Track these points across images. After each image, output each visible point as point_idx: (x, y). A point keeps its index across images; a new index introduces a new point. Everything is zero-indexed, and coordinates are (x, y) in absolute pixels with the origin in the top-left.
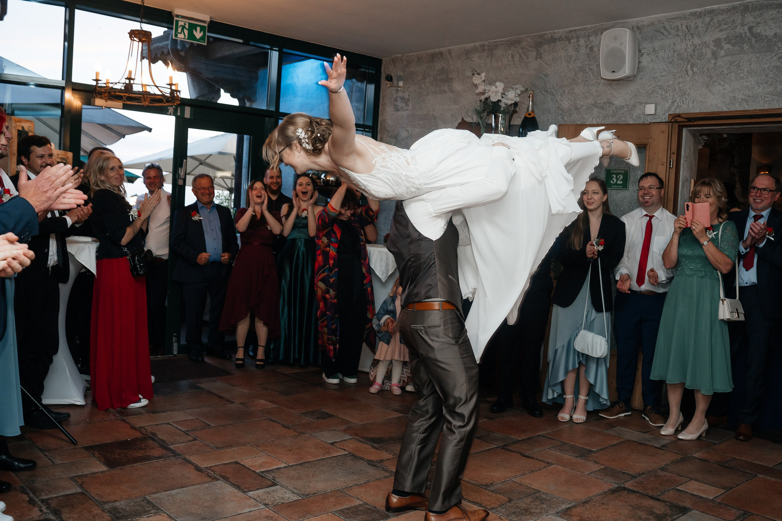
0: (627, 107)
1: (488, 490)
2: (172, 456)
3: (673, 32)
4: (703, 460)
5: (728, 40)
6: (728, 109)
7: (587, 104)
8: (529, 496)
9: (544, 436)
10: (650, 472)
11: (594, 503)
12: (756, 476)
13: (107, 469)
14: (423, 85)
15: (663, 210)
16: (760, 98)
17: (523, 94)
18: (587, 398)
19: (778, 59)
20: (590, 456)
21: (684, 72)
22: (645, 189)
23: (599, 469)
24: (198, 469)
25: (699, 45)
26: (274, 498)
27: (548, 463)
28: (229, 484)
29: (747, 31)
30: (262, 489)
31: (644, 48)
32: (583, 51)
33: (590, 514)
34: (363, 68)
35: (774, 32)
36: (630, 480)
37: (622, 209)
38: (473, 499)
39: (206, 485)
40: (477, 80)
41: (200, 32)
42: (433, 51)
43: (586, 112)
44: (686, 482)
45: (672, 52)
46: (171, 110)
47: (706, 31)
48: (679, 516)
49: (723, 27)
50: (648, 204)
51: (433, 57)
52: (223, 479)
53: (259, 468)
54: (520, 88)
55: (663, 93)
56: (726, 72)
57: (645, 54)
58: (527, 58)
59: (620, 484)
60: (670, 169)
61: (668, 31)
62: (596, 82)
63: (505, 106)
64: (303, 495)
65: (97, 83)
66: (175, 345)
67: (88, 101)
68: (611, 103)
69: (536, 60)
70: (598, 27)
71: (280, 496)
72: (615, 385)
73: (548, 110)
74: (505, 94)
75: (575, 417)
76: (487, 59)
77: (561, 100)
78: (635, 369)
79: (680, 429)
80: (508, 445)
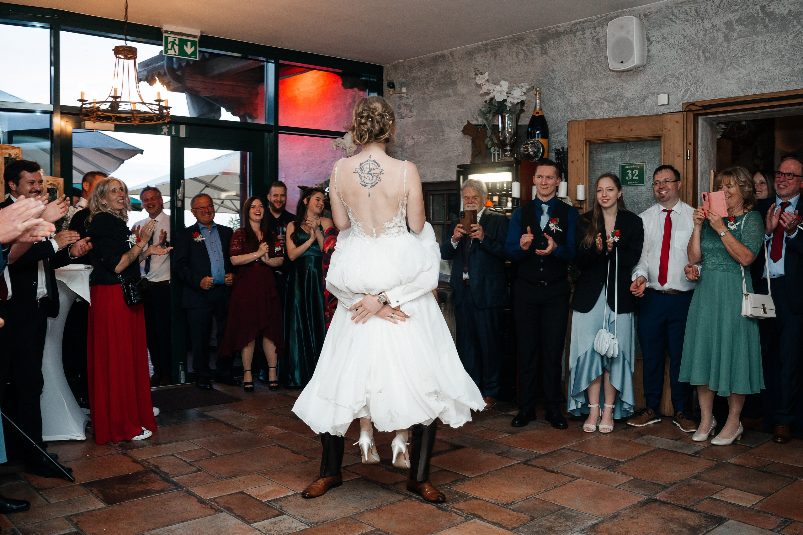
0: (639, 99)
1: (509, 508)
2: (174, 489)
3: (681, 17)
4: (739, 466)
5: (740, 21)
6: (744, 94)
7: (597, 98)
8: (553, 513)
9: (568, 449)
10: (682, 481)
11: (622, 518)
12: (797, 479)
13: (105, 506)
14: (426, 90)
15: (681, 203)
16: (777, 80)
17: (529, 92)
18: (614, 406)
19: (794, 38)
20: (617, 467)
21: (696, 58)
22: (660, 183)
23: (627, 480)
24: (201, 501)
25: (710, 29)
26: (280, 528)
27: (573, 477)
28: (233, 516)
29: (760, 11)
30: (267, 519)
31: (653, 36)
32: (590, 43)
33: (619, 529)
34: (365, 77)
35: (787, 10)
36: (661, 491)
37: (640, 205)
38: (493, 519)
39: (209, 518)
40: (480, 80)
41: (191, 47)
42: (435, 54)
43: (596, 107)
44: (721, 490)
45: (682, 38)
46: (165, 129)
47: (717, 13)
48: (714, 527)
49: (734, 8)
50: (665, 199)
51: (435, 60)
52: (228, 510)
53: (266, 498)
54: (526, 86)
55: (676, 81)
56: (740, 55)
57: (654, 43)
58: (532, 55)
59: (650, 496)
60: (688, 161)
61: (677, 17)
62: (604, 75)
63: (511, 105)
64: (311, 523)
65: (83, 104)
66: (182, 373)
67: (79, 125)
68: (621, 96)
69: (542, 56)
70: (604, 18)
71: (288, 526)
72: (642, 391)
73: (556, 108)
74: (510, 93)
75: (601, 427)
76: (491, 59)
77: (569, 96)
78: (663, 373)
79: (713, 434)
80: (530, 460)
